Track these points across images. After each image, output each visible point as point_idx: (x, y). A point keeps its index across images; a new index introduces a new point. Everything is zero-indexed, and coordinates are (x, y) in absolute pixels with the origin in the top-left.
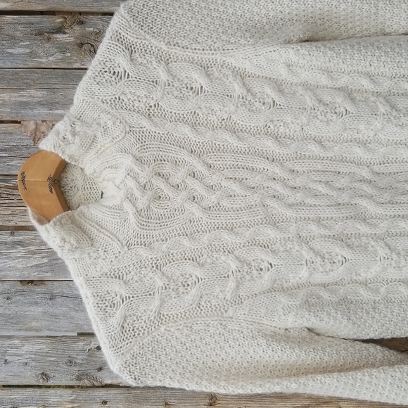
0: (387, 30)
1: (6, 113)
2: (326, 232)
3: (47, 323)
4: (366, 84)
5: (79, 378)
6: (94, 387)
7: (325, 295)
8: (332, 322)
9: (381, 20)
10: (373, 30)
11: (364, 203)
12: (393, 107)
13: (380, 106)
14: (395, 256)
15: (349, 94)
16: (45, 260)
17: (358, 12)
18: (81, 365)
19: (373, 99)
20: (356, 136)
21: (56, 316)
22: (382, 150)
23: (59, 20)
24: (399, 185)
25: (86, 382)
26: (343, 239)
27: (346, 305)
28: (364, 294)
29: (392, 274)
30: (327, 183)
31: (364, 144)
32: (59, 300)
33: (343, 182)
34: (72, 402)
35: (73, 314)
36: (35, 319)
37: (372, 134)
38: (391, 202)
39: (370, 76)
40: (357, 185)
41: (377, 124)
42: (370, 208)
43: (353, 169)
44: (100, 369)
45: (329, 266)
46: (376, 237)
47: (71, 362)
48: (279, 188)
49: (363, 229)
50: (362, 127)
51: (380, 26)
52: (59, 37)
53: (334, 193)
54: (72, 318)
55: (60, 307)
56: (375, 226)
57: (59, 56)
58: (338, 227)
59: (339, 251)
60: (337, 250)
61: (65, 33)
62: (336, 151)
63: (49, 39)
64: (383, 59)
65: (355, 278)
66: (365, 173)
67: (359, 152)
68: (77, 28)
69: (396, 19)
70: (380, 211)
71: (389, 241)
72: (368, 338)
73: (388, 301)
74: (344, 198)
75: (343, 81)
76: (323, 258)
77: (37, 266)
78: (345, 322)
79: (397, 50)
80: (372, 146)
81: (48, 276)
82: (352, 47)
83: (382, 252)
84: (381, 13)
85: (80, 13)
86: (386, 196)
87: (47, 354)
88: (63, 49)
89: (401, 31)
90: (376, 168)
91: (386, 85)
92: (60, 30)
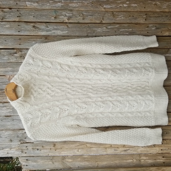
0: (95, 53)
1: (2, 74)
2: (81, 101)
3: (12, 127)
4: (90, 66)
5: (20, 141)
6: (24, 143)
7: (81, 116)
8: (83, 123)
10: (92, 53)
11: (90, 94)
12: (96, 71)
13: (93, 71)
14: (97, 107)
15: (86, 68)
16: (11, 110)
17: (88, 49)
18: (21, 137)
19: (91, 69)
20: (88, 78)
21: (14, 125)
22: (94, 81)
23: (15, 51)
24: (98, 90)
25: (22, 142)
26: (85, 103)
27: (86, 119)
28: (91, 116)
29: (97, 111)
30: (81, 89)
31: (89, 80)
32: (15, 120)
33: (85, 89)
34: (18, 147)
35: (19, 124)
36: (9, 126)
37: (91, 77)
38: (96, 94)
39: (90, 64)
40: (88, 90)
41: (92, 75)
42: (92, 95)
43: (87, 86)
44: (26, 138)
45: (82, 109)
46: (93, 102)
47: (18, 137)
48: (69, 91)
49: (90, 100)
50: (89, 76)
51: (93, 52)
52: (15, 55)
53: (83, 92)
54: (18, 125)
55: (15, 122)
56: (93, 99)
57: (16, 59)
58: (84, 100)
59: (84, 106)
60: (84, 105)
61: (17, 54)
62: (83, 82)
63: (13, 55)
64: (93, 60)
65: (88, 112)
66: (90, 87)
67: (88, 82)
68: (20, 52)
69: (97, 51)
70: (94, 96)
71: (96, 103)
72: (92, 127)
73: (96, 118)
74: (85, 93)
75: (84, 65)
76: (80, 107)
77: (9, 112)
78: (86, 123)
79: (96, 58)
80: (91, 80)
81: (12, 114)
82: (86, 57)
83: (94, 105)
84: (93, 49)
85: (21, 49)
86: (95, 92)
87: (12, 135)
88: (16, 58)
89: (98, 53)
90: (93, 86)
91: (94, 66)
92: (16, 53)
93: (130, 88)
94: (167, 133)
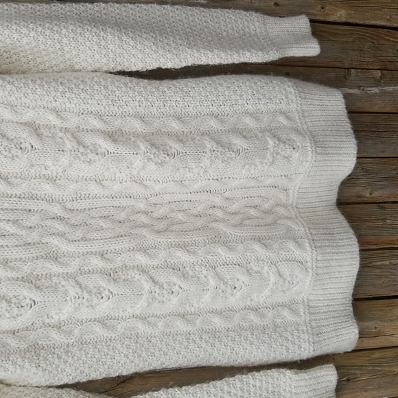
0: (77, 67)
2: (14, 275)
4: (52, 119)
7: (13, 343)
8: (18, 371)
9: (68, 56)
10: (62, 66)
11: (55, 242)
12: (79, 143)
13: (67, 142)
14: (86, 295)
15: (35, 129)
17: (42, 47)
19: (60, 135)
20: (44, 172)
22: (73, 186)
24: (93, 221)
26: (32, 281)
27: (36, 351)
28: (57, 337)
29: (85, 313)
30: (15, 222)
31: (53, 180)
33: (33, 220)
37: (60, 170)
38: (84, 239)
39: (56, 112)
40: (49, 223)
41: (65, 160)
42: (64, 247)
43: (43, 206)
45: (16, 311)
46: (68, 276)
49: (54, 268)
50: (49, 163)
51: (68, 63)
53: (24, 232)
56: (67, 265)
58: (26, 269)
59: (27, 293)
60: (25, 293)
62: (23, 188)
64: (68, 94)
65: (47, 321)
66: (57, 210)
67: (48, 189)
69: (83, 56)
70: (71, 248)
71: (80, 279)
72: (62, 383)
73: (82, 343)
74: (34, 237)
75: (29, 116)
76: (9, 302)
78: (34, 370)
79: (81, 86)
80: (62, 182)
82: (34, 82)
83: (73, 291)
84: (66, 49)
86: (79, 234)
89: (90, 68)
90: (69, 205)
91: (74, 121)
93: (219, 214)
94: (348, 380)
